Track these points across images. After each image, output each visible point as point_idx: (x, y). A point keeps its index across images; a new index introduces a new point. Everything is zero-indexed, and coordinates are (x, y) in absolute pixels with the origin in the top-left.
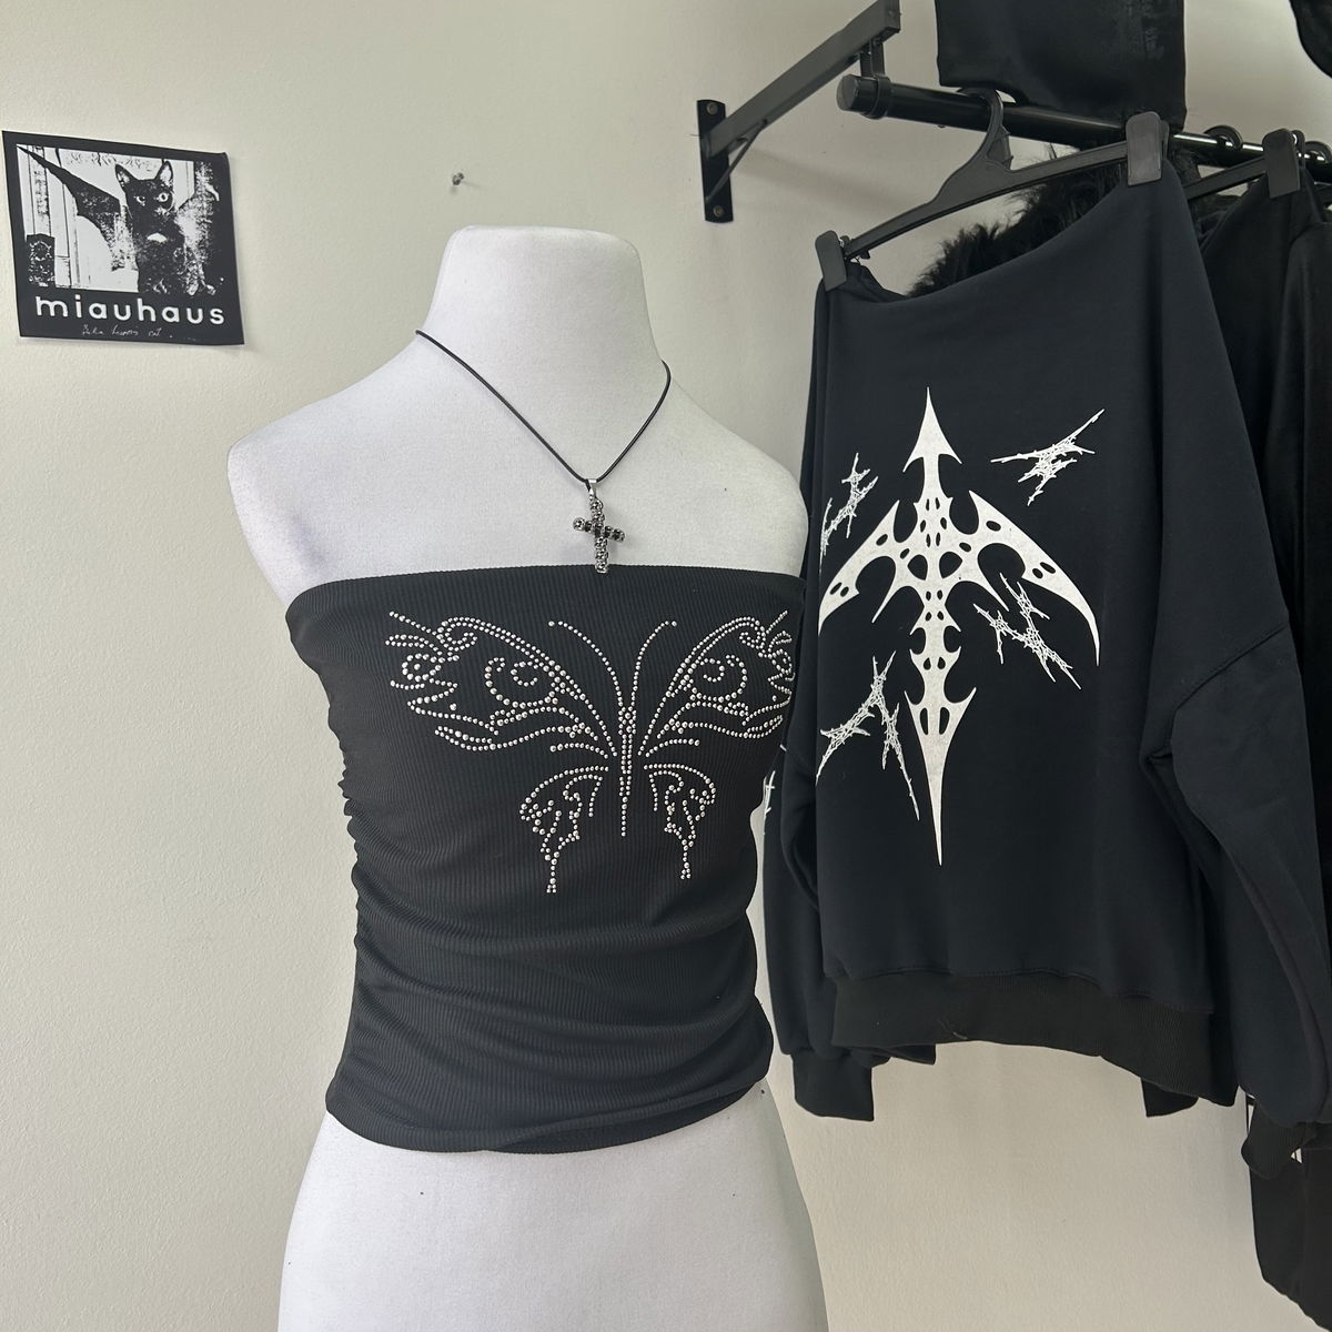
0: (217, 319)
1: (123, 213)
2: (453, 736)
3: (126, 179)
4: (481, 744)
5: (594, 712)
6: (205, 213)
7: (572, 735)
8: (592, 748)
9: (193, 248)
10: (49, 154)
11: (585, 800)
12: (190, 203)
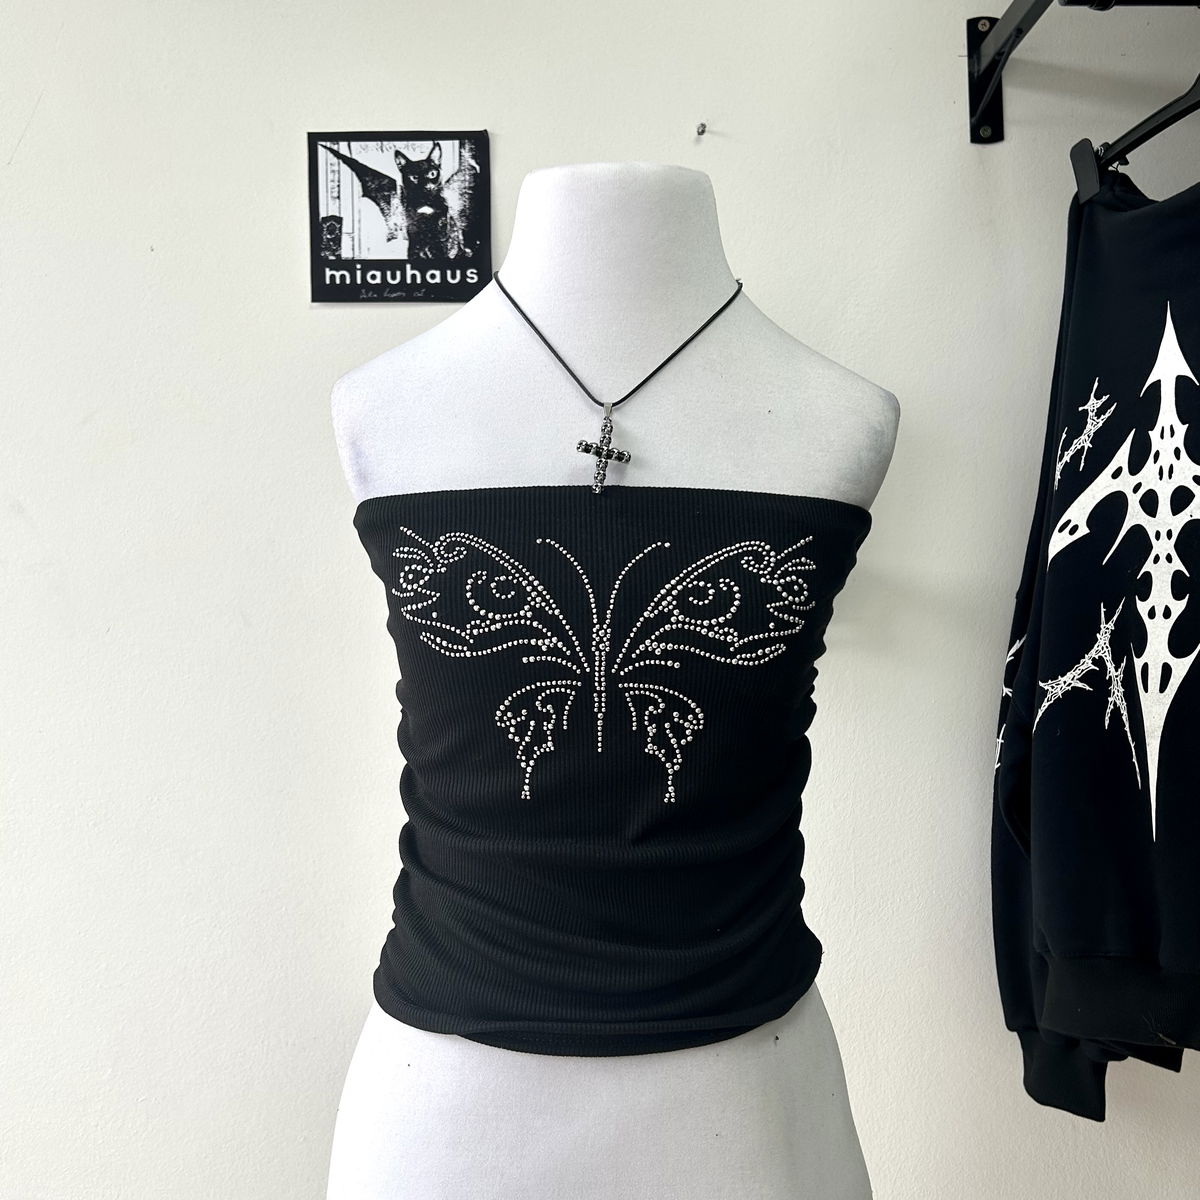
0: (472, 278)
1: (399, 191)
2: (434, 641)
3: (403, 162)
4: (458, 651)
5: (567, 627)
6: (467, 184)
7: (544, 648)
8: (564, 663)
9: (456, 216)
10: (343, 147)
11: (559, 712)
12: (455, 178)
